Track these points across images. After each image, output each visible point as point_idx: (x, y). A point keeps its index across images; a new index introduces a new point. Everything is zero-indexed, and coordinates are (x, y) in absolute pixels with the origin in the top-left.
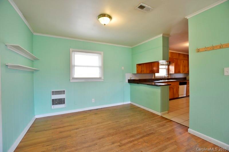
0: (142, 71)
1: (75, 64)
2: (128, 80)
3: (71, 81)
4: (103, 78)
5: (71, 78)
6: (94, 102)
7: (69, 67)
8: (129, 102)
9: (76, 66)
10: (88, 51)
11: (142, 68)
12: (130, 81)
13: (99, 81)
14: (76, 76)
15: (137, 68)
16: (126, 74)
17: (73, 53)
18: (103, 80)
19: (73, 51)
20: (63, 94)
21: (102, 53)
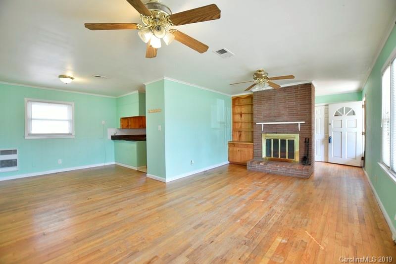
0: (128, 126)
1: (33, 117)
2: (112, 136)
3: (26, 138)
4: (74, 134)
5: (26, 134)
6: (61, 163)
7: (23, 120)
8: (114, 163)
9: (35, 119)
10: (52, 101)
11: (128, 123)
12: (114, 138)
13: (68, 137)
14: (33, 132)
15: (122, 122)
16: (108, 130)
17: (29, 103)
18: (74, 137)
19: (28, 101)
20: (14, 154)
21: (73, 103)
